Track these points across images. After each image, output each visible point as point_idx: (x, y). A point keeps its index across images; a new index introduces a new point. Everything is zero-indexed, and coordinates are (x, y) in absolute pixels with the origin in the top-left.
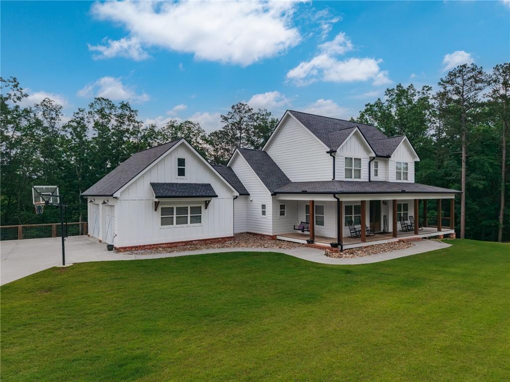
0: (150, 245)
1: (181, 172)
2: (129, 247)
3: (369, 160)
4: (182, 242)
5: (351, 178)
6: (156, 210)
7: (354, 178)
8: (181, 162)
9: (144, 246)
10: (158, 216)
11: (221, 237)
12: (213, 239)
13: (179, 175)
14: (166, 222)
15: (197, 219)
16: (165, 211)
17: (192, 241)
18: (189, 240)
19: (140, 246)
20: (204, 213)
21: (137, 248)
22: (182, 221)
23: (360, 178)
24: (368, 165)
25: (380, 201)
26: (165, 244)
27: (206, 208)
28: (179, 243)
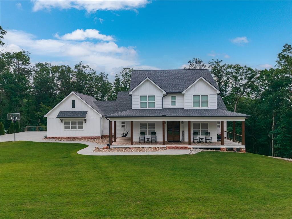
0: (59, 137)
1: (74, 106)
2: (51, 137)
3: (163, 96)
4: (73, 137)
5: (147, 107)
6: (62, 123)
7: (149, 107)
8: (74, 102)
9: (57, 137)
10: (63, 125)
11: (93, 136)
12: (89, 137)
13: (73, 107)
14: (67, 128)
15: (81, 127)
16: (66, 123)
17: (78, 137)
18: (77, 136)
19: (55, 137)
20: (84, 125)
21: (54, 138)
22: (74, 128)
23: (155, 107)
24: (162, 99)
25: (179, 121)
26: (66, 137)
27: (85, 122)
28: (72, 137)
